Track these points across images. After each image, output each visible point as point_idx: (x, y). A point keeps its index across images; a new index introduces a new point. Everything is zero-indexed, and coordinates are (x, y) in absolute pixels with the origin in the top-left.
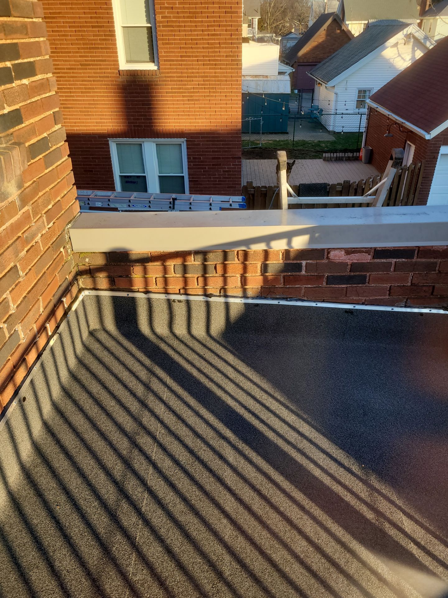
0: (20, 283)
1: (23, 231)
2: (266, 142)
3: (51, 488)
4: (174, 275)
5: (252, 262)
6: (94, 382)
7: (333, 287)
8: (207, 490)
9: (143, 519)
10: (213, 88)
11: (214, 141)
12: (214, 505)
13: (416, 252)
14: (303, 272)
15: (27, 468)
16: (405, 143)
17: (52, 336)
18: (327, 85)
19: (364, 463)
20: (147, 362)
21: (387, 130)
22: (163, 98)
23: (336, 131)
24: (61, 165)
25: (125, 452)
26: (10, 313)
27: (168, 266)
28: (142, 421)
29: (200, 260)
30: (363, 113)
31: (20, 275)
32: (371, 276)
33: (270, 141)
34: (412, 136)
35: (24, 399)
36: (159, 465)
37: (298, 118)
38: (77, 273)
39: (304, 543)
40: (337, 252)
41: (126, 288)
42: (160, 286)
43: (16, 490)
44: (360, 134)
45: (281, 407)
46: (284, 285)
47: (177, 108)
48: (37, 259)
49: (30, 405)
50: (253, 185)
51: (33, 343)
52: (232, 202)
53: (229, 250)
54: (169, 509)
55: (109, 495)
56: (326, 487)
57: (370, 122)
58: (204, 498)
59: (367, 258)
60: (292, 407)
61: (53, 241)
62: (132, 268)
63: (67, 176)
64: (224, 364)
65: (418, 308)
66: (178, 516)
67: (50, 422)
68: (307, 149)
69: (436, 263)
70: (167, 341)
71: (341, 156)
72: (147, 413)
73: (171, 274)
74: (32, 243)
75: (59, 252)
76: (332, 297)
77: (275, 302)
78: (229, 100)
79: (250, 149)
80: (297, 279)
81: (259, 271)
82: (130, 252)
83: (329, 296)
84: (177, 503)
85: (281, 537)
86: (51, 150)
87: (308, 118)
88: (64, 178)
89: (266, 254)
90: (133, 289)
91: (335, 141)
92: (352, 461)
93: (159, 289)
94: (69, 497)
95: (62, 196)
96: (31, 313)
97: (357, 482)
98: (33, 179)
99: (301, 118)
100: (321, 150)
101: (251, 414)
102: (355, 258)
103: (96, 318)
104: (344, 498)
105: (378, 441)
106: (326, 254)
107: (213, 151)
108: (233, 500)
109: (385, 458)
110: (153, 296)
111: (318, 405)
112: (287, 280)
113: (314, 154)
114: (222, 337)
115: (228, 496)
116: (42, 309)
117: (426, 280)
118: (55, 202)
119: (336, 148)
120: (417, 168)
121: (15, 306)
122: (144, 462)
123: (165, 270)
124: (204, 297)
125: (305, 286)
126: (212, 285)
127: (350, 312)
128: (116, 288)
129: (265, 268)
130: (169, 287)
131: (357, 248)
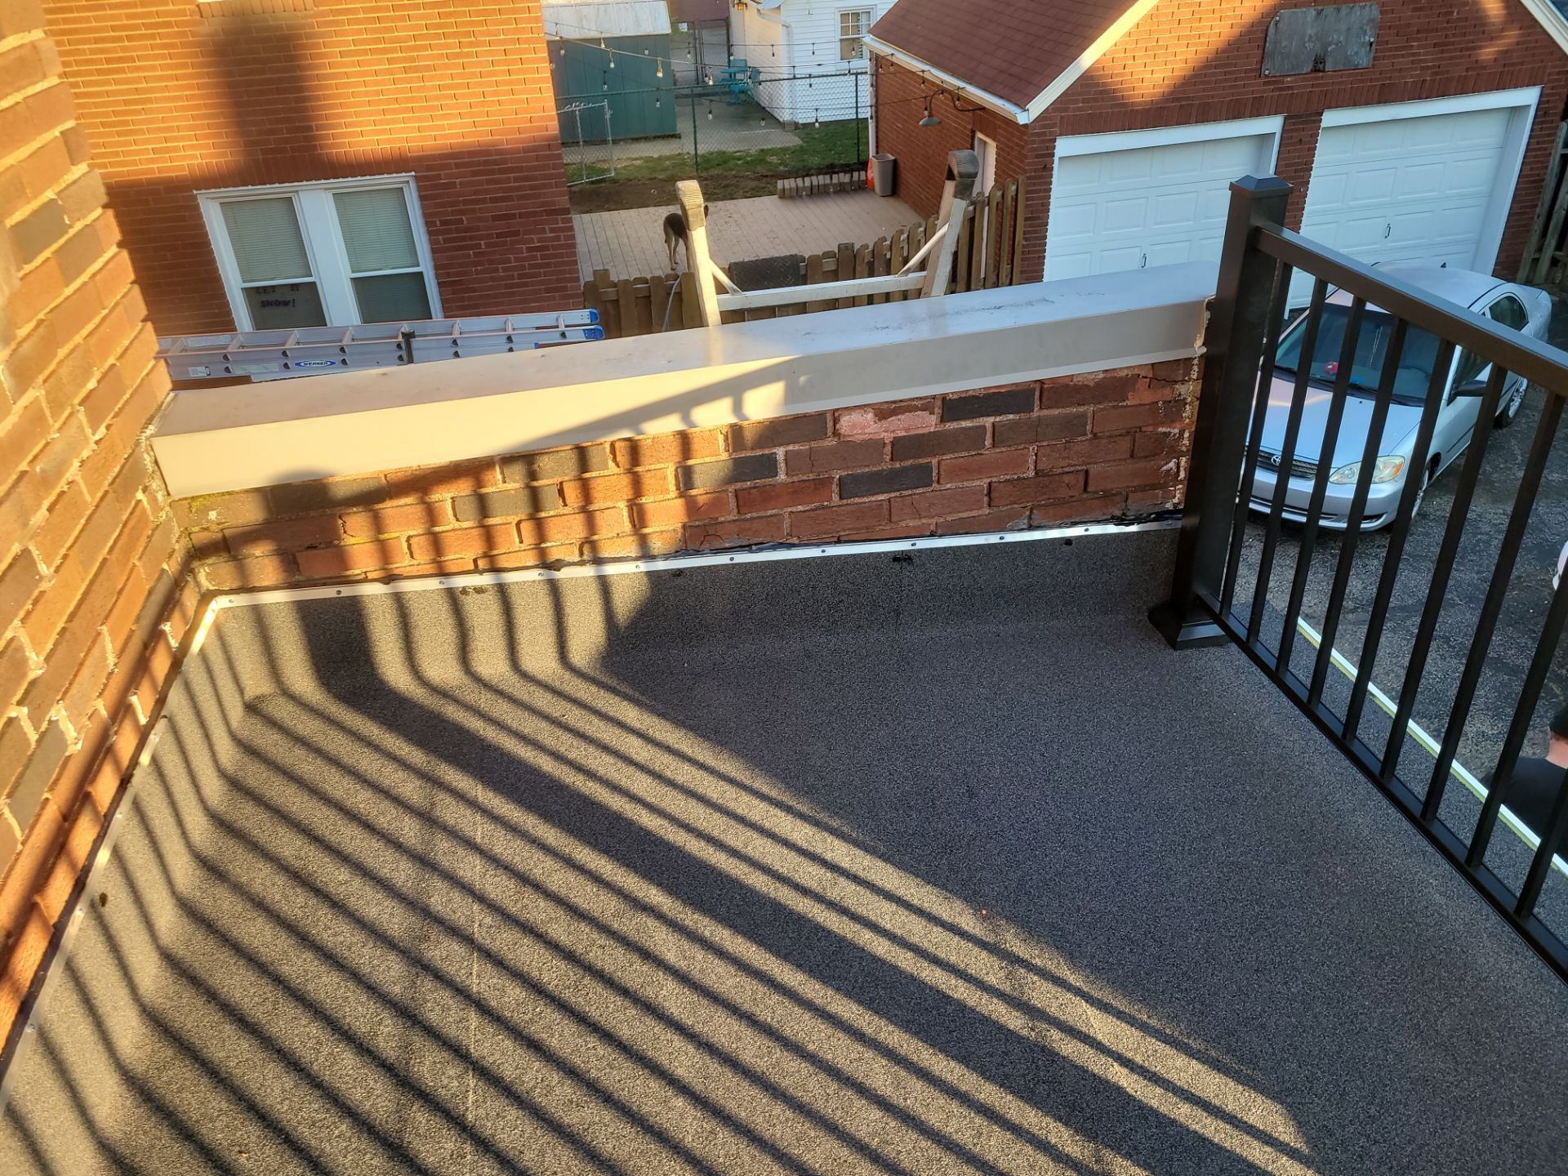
0: (46, 596)
1: (30, 457)
2: (625, 164)
3: (215, 1114)
4: (457, 525)
5: (653, 467)
6: (282, 830)
7: (857, 504)
8: (624, 1038)
9: (472, 1139)
10: (467, 34)
11: (492, 172)
12: (646, 1071)
13: (1037, 394)
14: (782, 476)
15: (139, 1076)
16: (973, 138)
17: (150, 726)
18: (759, 6)
19: (985, 905)
20: (417, 756)
21: (926, 109)
22: (332, 71)
23: (801, 122)
24: (104, 272)
25: (397, 989)
26: (32, 675)
27: (437, 504)
28: (428, 906)
29: (518, 478)
30: (859, 71)
31: (43, 574)
32: (943, 463)
33: (636, 159)
34: (984, 119)
35: (103, 899)
36: (492, 1004)
37: (700, 95)
38: (188, 552)
39: (875, 1114)
40: (855, 417)
41: (332, 575)
42: (423, 558)
43: (119, 1135)
44: (861, 123)
45: (773, 811)
46: (739, 512)
47: (377, 93)
48: (80, 527)
49: (121, 913)
50: (611, 279)
51: (102, 750)
52: (566, 326)
53: (589, 444)
54: (535, 1103)
55: (375, 1099)
56: (906, 977)
57: (880, 92)
58: (620, 1060)
59: (928, 423)
60: (799, 807)
61: (114, 475)
62: (340, 522)
63: (124, 300)
64: (618, 731)
65: (1059, 527)
66: (561, 1113)
67: (180, 951)
68: (734, 172)
69: (1083, 415)
70: (460, 697)
71: (821, 182)
72: (439, 883)
73: (448, 523)
74: (60, 486)
75: (133, 503)
76: (859, 529)
77: (723, 559)
78: (514, 62)
79: (588, 187)
80: (768, 496)
81: (672, 486)
82: (331, 480)
83: (850, 527)
84: (554, 1084)
85: (819, 1111)
86: (72, 232)
87: (725, 93)
88: (117, 304)
89: (685, 442)
90: (350, 576)
91: (801, 147)
92: (958, 905)
93: (420, 567)
94: (268, 1125)
95: (118, 354)
96: (86, 672)
97: (976, 950)
98: (36, 315)
99: (708, 95)
100: (771, 174)
101: (704, 839)
102: (901, 426)
103: (257, 666)
104: (950, 993)
105: (1011, 849)
106: (830, 424)
107: (493, 200)
108: (691, 1049)
109: (1032, 887)
110: (407, 586)
111: (861, 792)
112: (743, 501)
113: (754, 184)
114: (602, 666)
115: (678, 1042)
116: (111, 659)
117: (1068, 458)
118: (103, 370)
119: (806, 163)
120: (1010, 199)
121: (42, 658)
122: (451, 1002)
123: (431, 515)
124: (541, 571)
125: (789, 509)
126: (559, 536)
127: (905, 559)
128: (301, 578)
129: (686, 477)
130: (446, 558)
131: (901, 401)
